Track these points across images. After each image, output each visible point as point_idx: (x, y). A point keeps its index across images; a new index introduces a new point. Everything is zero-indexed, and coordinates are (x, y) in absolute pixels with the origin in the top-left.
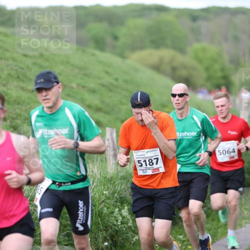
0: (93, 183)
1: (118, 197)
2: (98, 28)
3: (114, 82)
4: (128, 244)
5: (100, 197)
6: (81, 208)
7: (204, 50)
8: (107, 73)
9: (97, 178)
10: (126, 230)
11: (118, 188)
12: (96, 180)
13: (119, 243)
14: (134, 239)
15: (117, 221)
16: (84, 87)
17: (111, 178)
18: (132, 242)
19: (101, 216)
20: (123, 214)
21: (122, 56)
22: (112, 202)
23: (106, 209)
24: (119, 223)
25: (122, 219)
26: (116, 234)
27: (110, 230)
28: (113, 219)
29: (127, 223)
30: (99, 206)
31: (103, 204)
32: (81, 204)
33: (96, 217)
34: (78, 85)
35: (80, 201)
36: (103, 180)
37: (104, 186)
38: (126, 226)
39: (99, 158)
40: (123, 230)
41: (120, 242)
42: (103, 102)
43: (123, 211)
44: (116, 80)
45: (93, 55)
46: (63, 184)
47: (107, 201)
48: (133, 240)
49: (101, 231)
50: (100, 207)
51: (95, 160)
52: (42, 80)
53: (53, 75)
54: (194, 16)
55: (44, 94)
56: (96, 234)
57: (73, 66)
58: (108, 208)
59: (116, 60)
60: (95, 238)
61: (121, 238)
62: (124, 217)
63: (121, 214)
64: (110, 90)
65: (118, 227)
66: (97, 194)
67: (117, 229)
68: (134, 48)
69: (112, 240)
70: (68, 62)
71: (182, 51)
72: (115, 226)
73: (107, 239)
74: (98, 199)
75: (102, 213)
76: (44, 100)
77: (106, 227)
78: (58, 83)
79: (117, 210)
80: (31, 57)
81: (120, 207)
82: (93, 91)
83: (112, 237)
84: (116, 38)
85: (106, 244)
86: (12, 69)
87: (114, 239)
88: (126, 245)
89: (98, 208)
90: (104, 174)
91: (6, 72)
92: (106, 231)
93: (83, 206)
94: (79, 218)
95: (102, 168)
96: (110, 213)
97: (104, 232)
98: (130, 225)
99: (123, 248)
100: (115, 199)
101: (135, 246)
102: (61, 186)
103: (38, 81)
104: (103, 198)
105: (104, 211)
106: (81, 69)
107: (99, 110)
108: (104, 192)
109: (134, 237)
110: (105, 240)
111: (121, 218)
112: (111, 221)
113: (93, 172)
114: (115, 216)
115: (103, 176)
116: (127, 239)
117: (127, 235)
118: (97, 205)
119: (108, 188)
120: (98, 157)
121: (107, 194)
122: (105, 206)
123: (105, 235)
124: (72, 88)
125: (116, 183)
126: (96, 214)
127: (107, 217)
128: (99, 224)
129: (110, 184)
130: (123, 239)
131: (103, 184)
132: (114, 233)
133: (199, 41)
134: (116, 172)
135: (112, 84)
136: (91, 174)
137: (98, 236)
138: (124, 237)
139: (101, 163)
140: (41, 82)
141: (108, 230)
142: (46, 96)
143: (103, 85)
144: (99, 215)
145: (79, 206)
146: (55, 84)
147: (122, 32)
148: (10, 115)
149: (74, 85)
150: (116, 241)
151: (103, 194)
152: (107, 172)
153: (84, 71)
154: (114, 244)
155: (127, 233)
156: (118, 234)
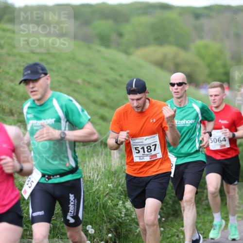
0: (98, 176)
1: (122, 189)
2: (103, 25)
3: (119, 78)
4: (132, 235)
5: (104, 190)
6: (72, 201)
7: (206, 47)
8: (112, 69)
9: (101, 171)
10: (129, 222)
11: (122, 181)
12: (101, 173)
13: (122, 235)
14: (138, 231)
15: (121, 213)
16: (89, 83)
17: (116, 171)
18: (136, 234)
19: (105, 209)
20: (127, 206)
21: (127, 53)
22: (116, 195)
23: (110, 201)
24: (123, 215)
25: (126, 211)
26: (120, 225)
27: (114, 222)
28: (117, 211)
29: (130, 215)
30: (103, 198)
31: (107, 196)
32: (72, 197)
33: (100, 209)
34: (84, 81)
35: (71, 195)
36: (108, 173)
37: (108, 179)
38: (129, 218)
39: (104, 152)
40: (127, 222)
41: (124, 234)
42: (107, 97)
43: (126, 204)
44: (121, 76)
45: (99, 51)
46: (52, 177)
47: (112, 194)
48: (136, 232)
49: (105, 223)
50: (105, 200)
51: (100, 154)
52: (29, 72)
53: (40, 66)
54: (197, 14)
55: (31, 85)
56: (100, 226)
57: (79, 62)
58: (112, 201)
59: (120, 56)
60: (99, 229)
61: (125, 230)
62: (128, 209)
63: (125, 207)
64: (115, 86)
65: (122, 219)
66: (102, 187)
67: (121, 221)
68: (138, 45)
69: (116, 232)
70: (74, 59)
71: (185, 48)
72: (119, 218)
73: (111, 230)
74: (102, 192)
75: (106, 206)
76: (32, 92)
77: (110, 219)
78: (46, 74)
79: (121, 202)
80: (38, 54)
81: (124, 200)
82: (98, 87)
83: (116, 229)
84: (121, 35)
85: (110, 235)
86: (20, 66)
87: (118, 231)
88: (129, 236)
89: (103, 200)
90: (108, 167)
91: (13, 68)
92: (110, 222)
93: (74, 200)
94: (70, 211)
95: (107, 162)
96: (114, 206)
97: (108, 224)
98: (133, 217)
99: (127, 239)
100: (119, 192)
101: (138, 238)
102: (51, 179)
103: (26, 73)
104: (107, 191)
105: (108, 204)
106: (87, 65)
107: (104, 105)
108: (109, 185)
109: (137, 229)
110: (109, 231)
111: (124, 210)
112: (115, 213)
113: (97, 165)
114: (119, 209)
115: (107, 170)
116: (130, 231)
117: (130, 227)
118: (102, 198)
119: (112, 181)
120: (102, 151)
121: (112, 187)
122: (109, 199)
123: (109, 226)
124: (78, 84)
125: (120, 176)
126: (100, 206)
127: (111, 209)
128: (103, 216)
129: (115, 177)
130: (126, 231)
131: (107, 177)
132: (118, 225)
133: (201, 38)
134: (120, 165)
135: (116, 80)
136: (96, 167)
137: (103, 228)
138: (128, 229)
139: (105, 156)
140: (28, 74)
141: (112, 222)
142: (33, 88)
143: (108, 81)
144: (103, 208)
145: (70, 200)
146: (43, 75)
147: (127, 29)
148: (18, 110)
149: (80, 81)
150: (119, 232)
151: (108, 187)
152: (111, 165)
153: (90, 67)
154: (118, 235)
155: (131, 225)
156: (122, 226)
